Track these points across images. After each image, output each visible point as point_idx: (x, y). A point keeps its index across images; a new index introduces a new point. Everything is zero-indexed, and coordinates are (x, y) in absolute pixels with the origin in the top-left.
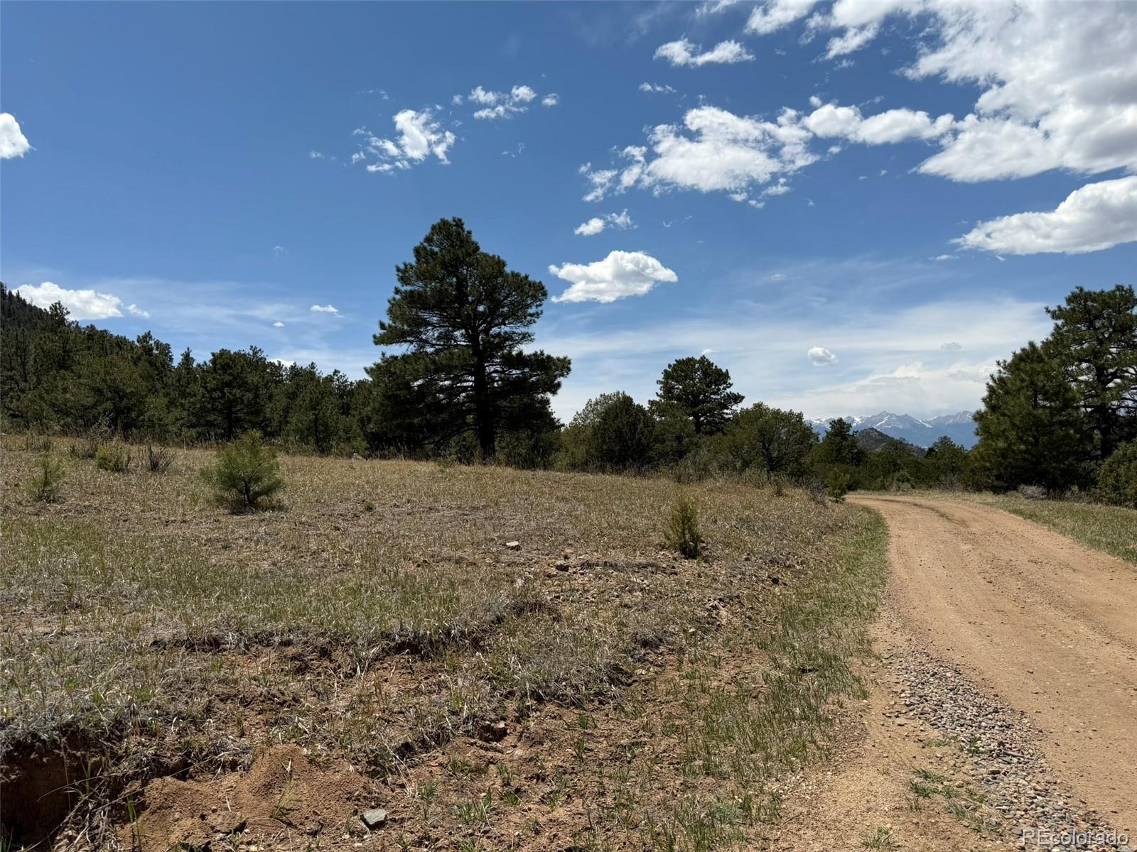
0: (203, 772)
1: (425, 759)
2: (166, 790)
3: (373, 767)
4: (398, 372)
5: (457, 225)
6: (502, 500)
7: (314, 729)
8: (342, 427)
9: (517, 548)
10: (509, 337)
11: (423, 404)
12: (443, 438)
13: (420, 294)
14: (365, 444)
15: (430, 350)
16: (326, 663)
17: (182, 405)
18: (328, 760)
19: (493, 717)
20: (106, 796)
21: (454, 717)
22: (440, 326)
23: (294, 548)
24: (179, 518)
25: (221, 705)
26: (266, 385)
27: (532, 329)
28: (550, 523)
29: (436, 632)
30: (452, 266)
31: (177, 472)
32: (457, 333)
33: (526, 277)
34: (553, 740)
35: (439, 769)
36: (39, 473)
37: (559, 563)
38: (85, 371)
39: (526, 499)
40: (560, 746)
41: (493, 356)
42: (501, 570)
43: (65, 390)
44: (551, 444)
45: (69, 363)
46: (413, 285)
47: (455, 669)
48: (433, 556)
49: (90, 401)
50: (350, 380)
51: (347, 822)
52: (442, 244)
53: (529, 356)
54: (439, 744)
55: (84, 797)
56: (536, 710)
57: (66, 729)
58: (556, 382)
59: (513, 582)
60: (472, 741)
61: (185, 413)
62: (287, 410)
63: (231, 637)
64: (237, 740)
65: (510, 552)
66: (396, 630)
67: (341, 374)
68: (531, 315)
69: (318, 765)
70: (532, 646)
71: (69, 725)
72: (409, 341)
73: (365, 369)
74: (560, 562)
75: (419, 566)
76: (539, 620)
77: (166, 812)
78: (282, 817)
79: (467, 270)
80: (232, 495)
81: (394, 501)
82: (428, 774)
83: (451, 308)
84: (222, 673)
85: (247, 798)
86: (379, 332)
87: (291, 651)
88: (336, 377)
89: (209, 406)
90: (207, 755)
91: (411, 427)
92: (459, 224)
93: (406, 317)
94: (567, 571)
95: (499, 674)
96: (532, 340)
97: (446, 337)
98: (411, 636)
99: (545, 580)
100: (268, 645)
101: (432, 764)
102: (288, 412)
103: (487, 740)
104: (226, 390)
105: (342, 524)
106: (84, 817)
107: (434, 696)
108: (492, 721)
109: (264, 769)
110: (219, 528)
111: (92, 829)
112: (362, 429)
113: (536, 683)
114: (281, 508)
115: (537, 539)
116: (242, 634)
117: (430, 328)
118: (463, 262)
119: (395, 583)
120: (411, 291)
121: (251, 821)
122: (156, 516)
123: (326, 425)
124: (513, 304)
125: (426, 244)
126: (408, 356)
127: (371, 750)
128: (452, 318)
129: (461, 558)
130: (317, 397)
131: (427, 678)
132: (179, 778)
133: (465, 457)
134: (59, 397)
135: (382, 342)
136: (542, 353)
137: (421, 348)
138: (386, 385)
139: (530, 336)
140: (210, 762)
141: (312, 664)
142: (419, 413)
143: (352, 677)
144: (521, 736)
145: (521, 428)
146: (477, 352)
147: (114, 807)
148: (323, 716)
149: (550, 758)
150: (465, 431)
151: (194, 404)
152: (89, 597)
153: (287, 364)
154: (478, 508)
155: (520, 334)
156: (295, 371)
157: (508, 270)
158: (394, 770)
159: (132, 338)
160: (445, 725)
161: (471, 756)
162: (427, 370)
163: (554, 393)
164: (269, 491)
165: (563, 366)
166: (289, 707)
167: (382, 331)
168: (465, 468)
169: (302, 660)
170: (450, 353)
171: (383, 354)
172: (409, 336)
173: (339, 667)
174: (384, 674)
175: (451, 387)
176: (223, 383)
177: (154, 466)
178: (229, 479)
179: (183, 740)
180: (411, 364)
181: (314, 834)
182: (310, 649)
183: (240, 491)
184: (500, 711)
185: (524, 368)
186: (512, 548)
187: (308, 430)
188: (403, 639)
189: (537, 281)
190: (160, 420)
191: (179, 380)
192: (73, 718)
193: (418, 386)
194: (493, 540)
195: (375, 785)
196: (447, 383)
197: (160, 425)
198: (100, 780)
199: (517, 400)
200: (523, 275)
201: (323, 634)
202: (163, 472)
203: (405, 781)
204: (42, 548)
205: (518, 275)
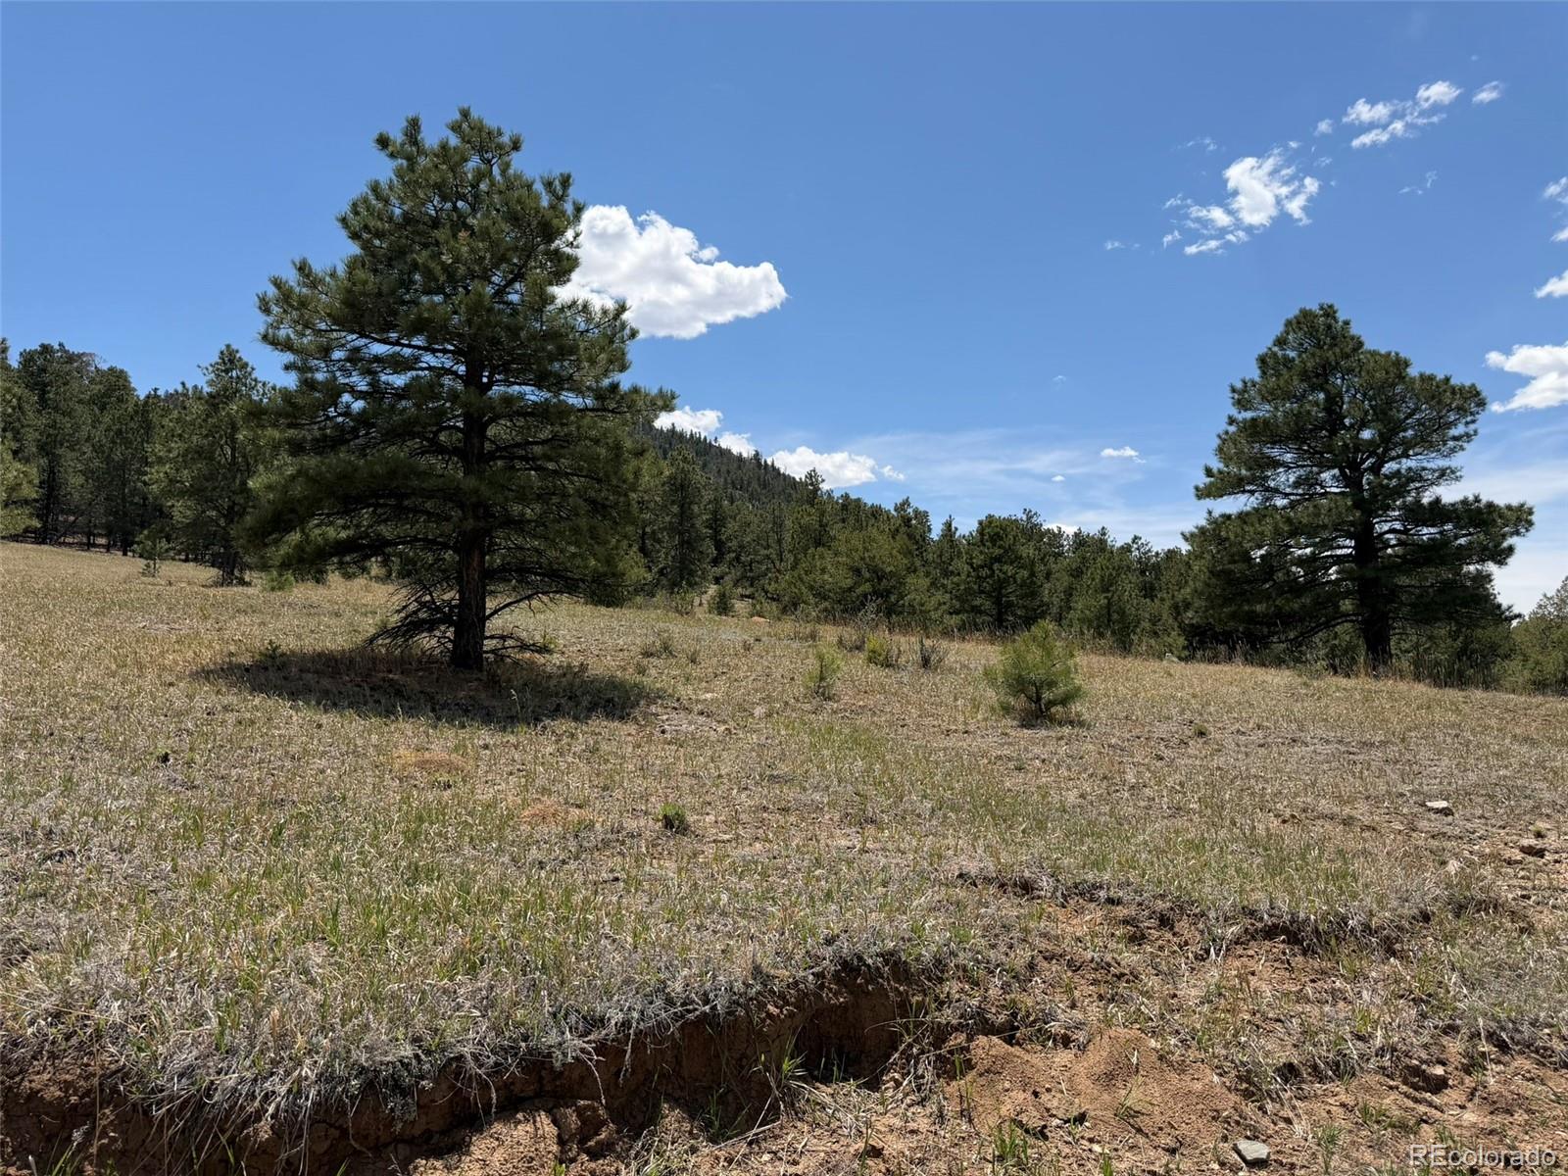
0: (1032, 1040)
1: (1319, 1092)
2: (993, 1052)
3: (1245, 1085)
4: (1232, 538)
5: (1327, 315)
6: (1413, 734)
7: (1162, 1017)
8: (1147, 616)
9: (1446, 812)
10: (1415, 476)
11: (1271, 583)
12: (1302, 634)
13: (1266, 422)
14: (1182, 641)
15: (1280, 502)
16: (1169, 935)
17: (943, 585)
18: (1183, 1061)
19: (1424, 1056)
20: (930, 1044)
21: (1360, 1044)
22: (1298, 466)
23: (1105, 778)
24: (961, 727)
25: (1045, 964)
26: (1042, 559)
27: (1455, 461)
28: (1505, 777)
29: (1324, 919)
30: (1317, 376)
31: (951, 670)
32: (1326, 476)
33: (1447, 380)
34: (1529, 1111)
35: (1341, 1110)
36: (812, 664)
37: (1525, 842)
38: (843, 549)
39: (1457, 736)
40: (1543, 1123)
41: (1388, 508)
42: (1421, 843)
43: (823, 571)
44: (1493, 648)
45: (825, 539)
46: (1256, 409)
47: (1356, 976)
48: (1304, 811)
49: (849, 582)
50: (1154, 550)
51: (1215, 1148)
52: (1302, 344)
53: (1453, 505)
54: (1340, 1077)
55: (908, 1039)
56: (1498, 1062)
57: (888, 957)
58: (1505, 544)
59: (1444, 863)
60: (1391, 1083)
61: (948, 596)
62: (1069, 593)
63: (1046, 883)
64: (1068, 1010)
65: (1433, 816)
66: (1264, 906)
67: (1142, 541)
68: (1455, 438)
69: (1170, 1064)
70: (1484, 965)
71: (892, 953)
72: (1249, 491)
73: (1182, 534)
74: (1529, 841)
75: (1284, 822)
76: (1496, 928)
77: (995, 1077)
78: (1128, 1116)
79: (1343, 379)
80: (1019, 703)
81: (1237, 726)
82: (1324, 1114)
83: (1315, 438)
84: (1042, 925)
85: (1084, 1084)
86: (1203, 480)
87: (1121, 912)
88: (1135, 546)
89: (976, 587)
90: (1034, 1021)
91: (1252, 618)
92: (1329, 312)
93: (1244, 457)
94: (1542, 857)
95: (1430, 995)
96: (1457, 479)
97: (1308, 481)
98: (1287, 918)
99: (1502, 867)
100: (1091, 900)
101: (1329, 1101)
102: (1071, 595)
103: (1416, 1088)
104: (996, 566)
105: (1167, 753)
106: (909, 1062)
107: (1327, 1008)
108: (1423, 1062)
109: (1105, 1054)
110: (1010, 744)
111: (917, 1077)
112: (1176, 619)
113: (1494, 1018)
114: (1081, 724)
115: (1481, 800)
116: (1058, 881)
117: (1281, 470)
118: (1336, 367)
119: (1253, 842)
120: (1253, 420)
121: (1093, 1114)
122: (936, 723)
123: (1122, 613)
124: (1423, 425)
125: (1276, 349)
126: (1248, 514)
127: (1241, 1062)
128: (1316, 452)
129: (1351, 818)
130: (1111, 574)
131: (1313, 981)
132: (1005, 1041)
133: (1340, 663)
134: (817, 576)
135: (1208, 495)
136: (1477, 500)
137: (1267, 499)
138: (1213, 557)
139: (1453, 472)
140: (1039, 1030)
141: (1150, 934)
142: (1267, 597)
143: (1204, 960)
144: (1473, 1094)
145: (1439, 620)
146: (1359, 504)
147: (939, 1057)
148: (1172, 1004)
149: (1527, 1137)
150: (1338, 624)
151: (958, 585)
152: (882, 811)
153: (1070, 530)
154: (1372, 744)
155: (1434, 471)
156: (1080, 540)
157: (1413, 372)
158: (1275, 1096)
159: (889, 506)
160: (1348, 1052)
161: (1393, 1102)
162: (1277, 532)
163: (1501, 563)
164: (1065, 700)
165: (1520, 518)
166: (1128, 982)
167: (1208, 480)
168: (1343, 682)
169: (1137, 927)
170: (1315, 506)
171: (1210, 513)
172: (1249, 483)
173: (1186, 943)
174: (1249, 964)
175: (1313, 558)
176: (991, 558)
177: (926, 662)
178: (1018, 681)
179: (1008, 997)
180: (1253, 525)
181: (1173, 1151)
182: (1146, 913)
183: (1030, 698)
184: (1434, 1049)
185: (1443, 524)
186: (1438, 811)
187: (1098, 619)
188: (1274, 920)
189: (1468, 384)
190: (922, 605)
191: (940, 556)
192: (895, 946)
193: (1262, 556)
194: (1402, 795)
195: (1249, 1109)
196: (1308, 550)
197: (921, 611)
198: (923, 1023)
199: (1432, 576)
200: (1440, 376)
201: (1162, 897)
202: (936, 669)
203: (1291, 1115)
204: (825, 752)
205: (1431, 378)
